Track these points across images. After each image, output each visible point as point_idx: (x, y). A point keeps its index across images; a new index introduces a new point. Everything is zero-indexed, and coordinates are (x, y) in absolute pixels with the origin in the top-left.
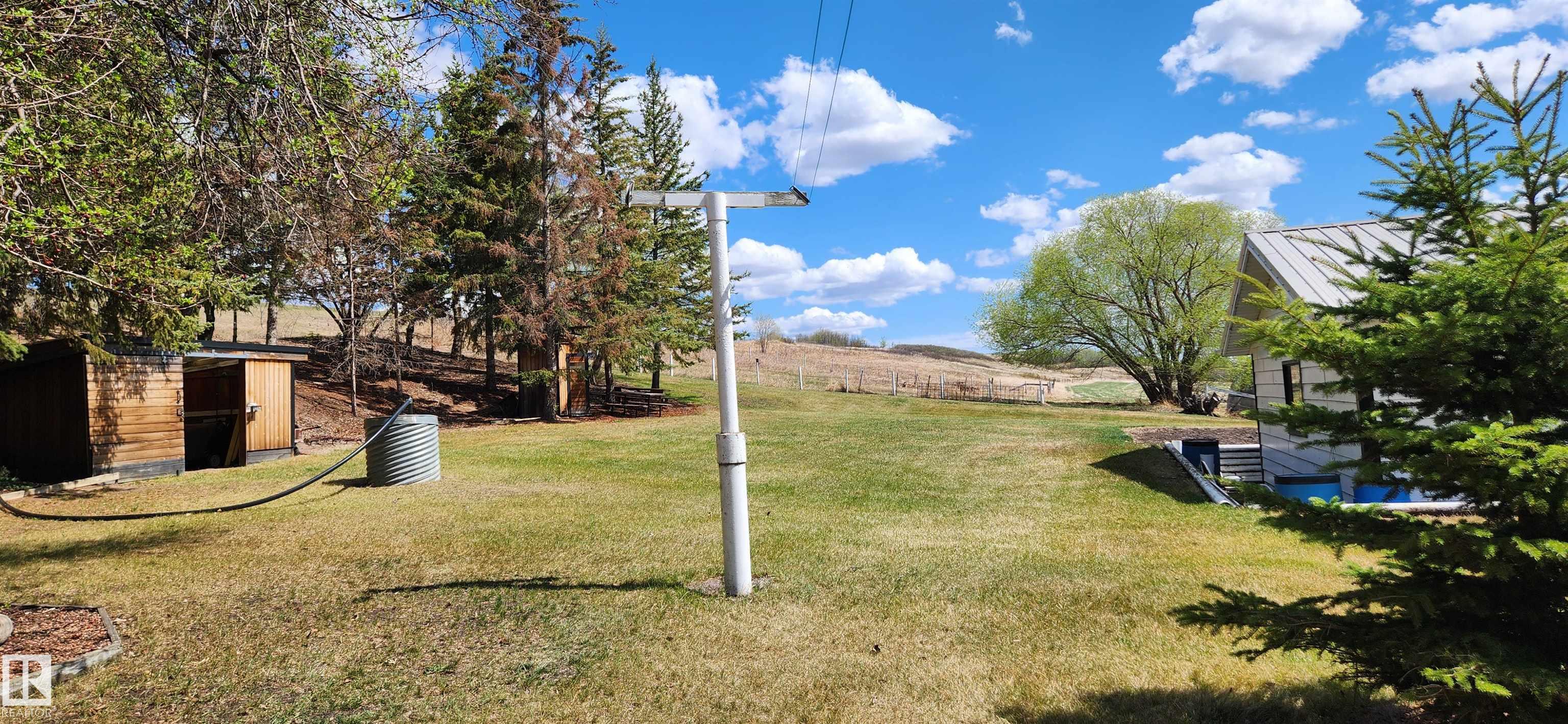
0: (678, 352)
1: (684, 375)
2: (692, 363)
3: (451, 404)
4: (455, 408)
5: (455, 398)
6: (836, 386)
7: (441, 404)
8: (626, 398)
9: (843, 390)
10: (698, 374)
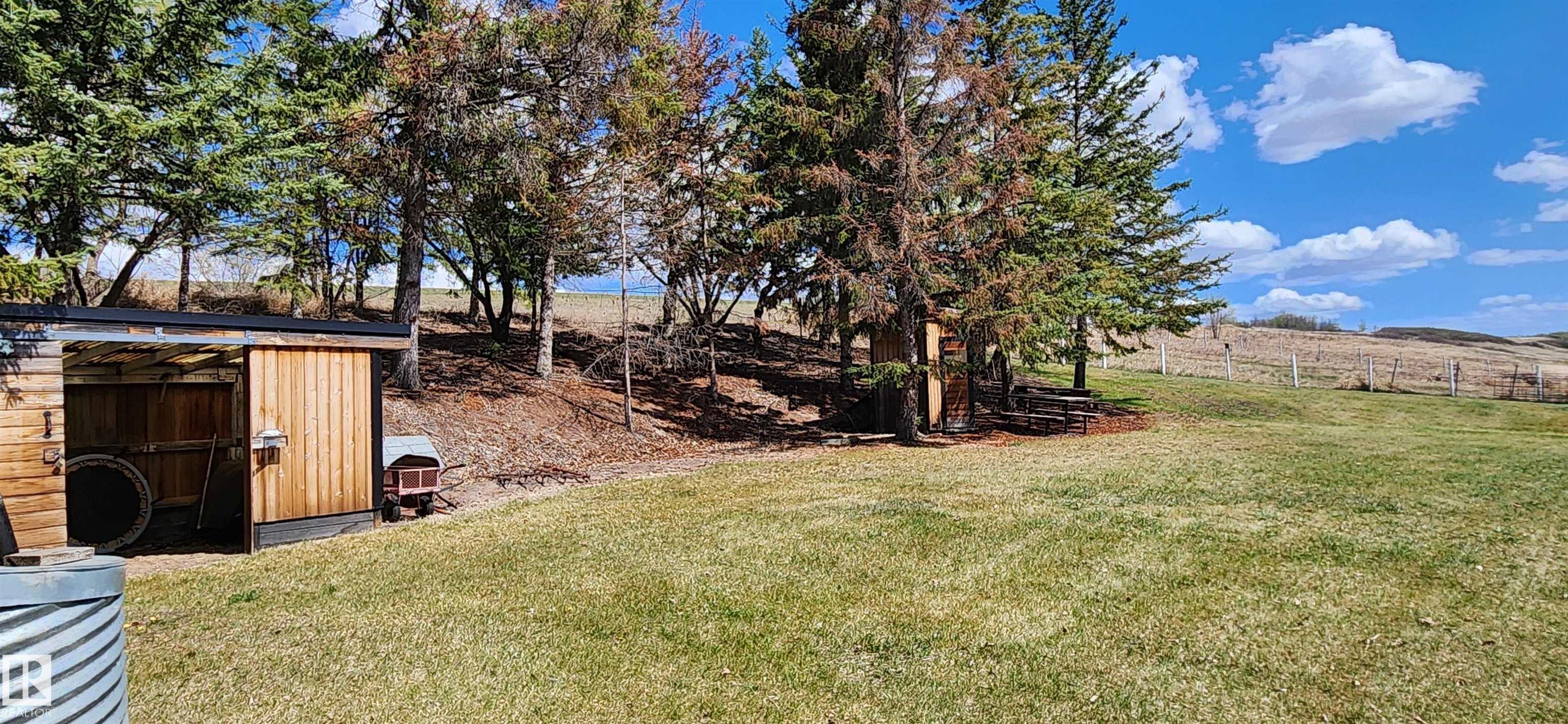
0: (1113, 333)
1: (1122, 367)
2: (1133, 350)
3: (785, 411)
4: (789, 416)
5: (792, 401)
6: (1353, 381)
7: (770, 410)
8: (1033, 405)
9: (1365, 388)
10: (1140, 365)
